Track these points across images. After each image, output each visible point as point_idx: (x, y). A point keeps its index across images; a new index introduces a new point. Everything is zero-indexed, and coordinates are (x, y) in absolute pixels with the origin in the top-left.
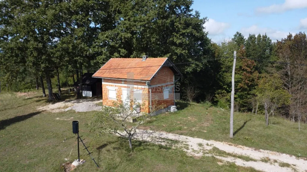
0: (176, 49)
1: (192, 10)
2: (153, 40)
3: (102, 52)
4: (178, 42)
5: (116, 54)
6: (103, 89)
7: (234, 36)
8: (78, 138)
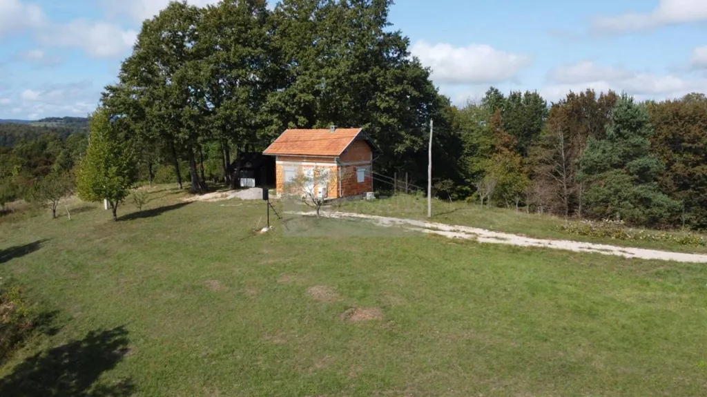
0: (381, 117)
1: (409, 53)
2: (345, 104)
3: (272, 120)
4: (383, 105)
5: (291, 124)
6: (277, 171)
7: (486, 93)
8: (268, 204)
